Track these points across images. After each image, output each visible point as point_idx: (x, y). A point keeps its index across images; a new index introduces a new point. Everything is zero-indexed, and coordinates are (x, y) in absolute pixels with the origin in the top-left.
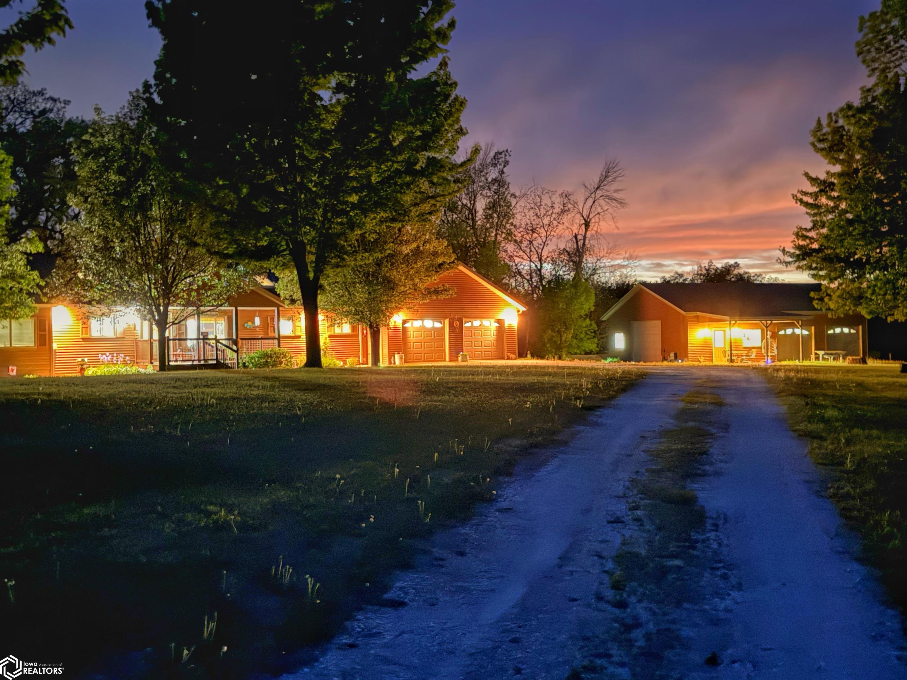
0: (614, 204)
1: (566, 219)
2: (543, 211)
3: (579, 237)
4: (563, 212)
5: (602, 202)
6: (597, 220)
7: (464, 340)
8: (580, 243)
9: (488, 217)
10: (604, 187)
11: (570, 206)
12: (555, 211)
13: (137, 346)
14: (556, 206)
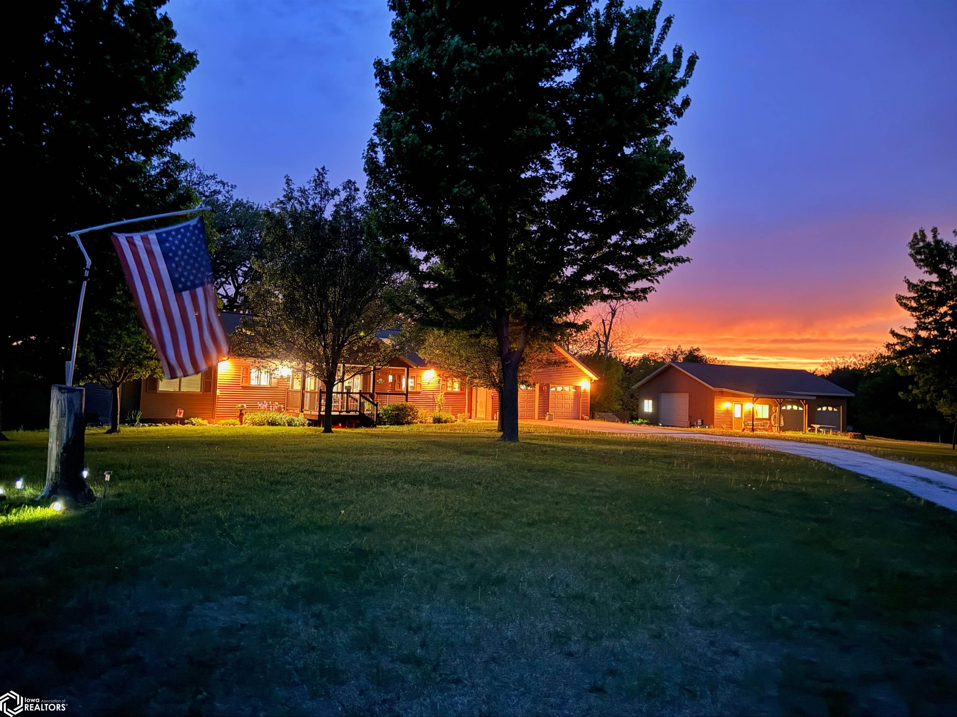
3: (607, 322)
6: (622, 310)
7: (550, 402)
8: (607, 327)
13: (287, 394)
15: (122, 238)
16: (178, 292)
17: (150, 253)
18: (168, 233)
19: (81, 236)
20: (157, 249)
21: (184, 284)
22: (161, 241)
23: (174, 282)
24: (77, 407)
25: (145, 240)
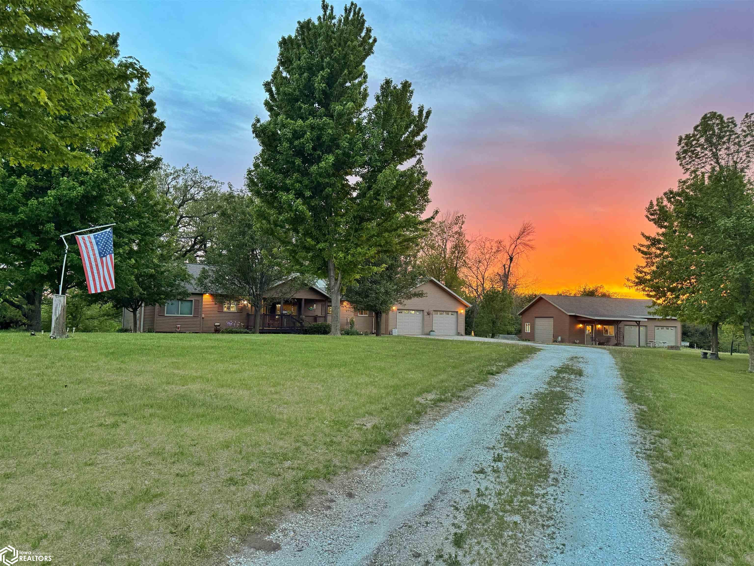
0: (528, 248)
1: (499, 256)
2: (486, 251)
3: (506, 266)
4: (497, 251)
5: (521, 247)
6: (517, 257)
7: (433, 323)
8: (507, 270)
9: (453, 253)
10: (523, 238)
11: (501, 248)
12: (493, 251)
13: (248, 317)
14: (493, 248)
15: (80, 237)
16: (101, 258)
17: (91, 242)
18: (98, 235)
19: (65, 238)
20: (93, 241)
21: (104, 255)
22: (95, 238)
23: (100, 253)
24: (62, 302)
25: (89, 237)
